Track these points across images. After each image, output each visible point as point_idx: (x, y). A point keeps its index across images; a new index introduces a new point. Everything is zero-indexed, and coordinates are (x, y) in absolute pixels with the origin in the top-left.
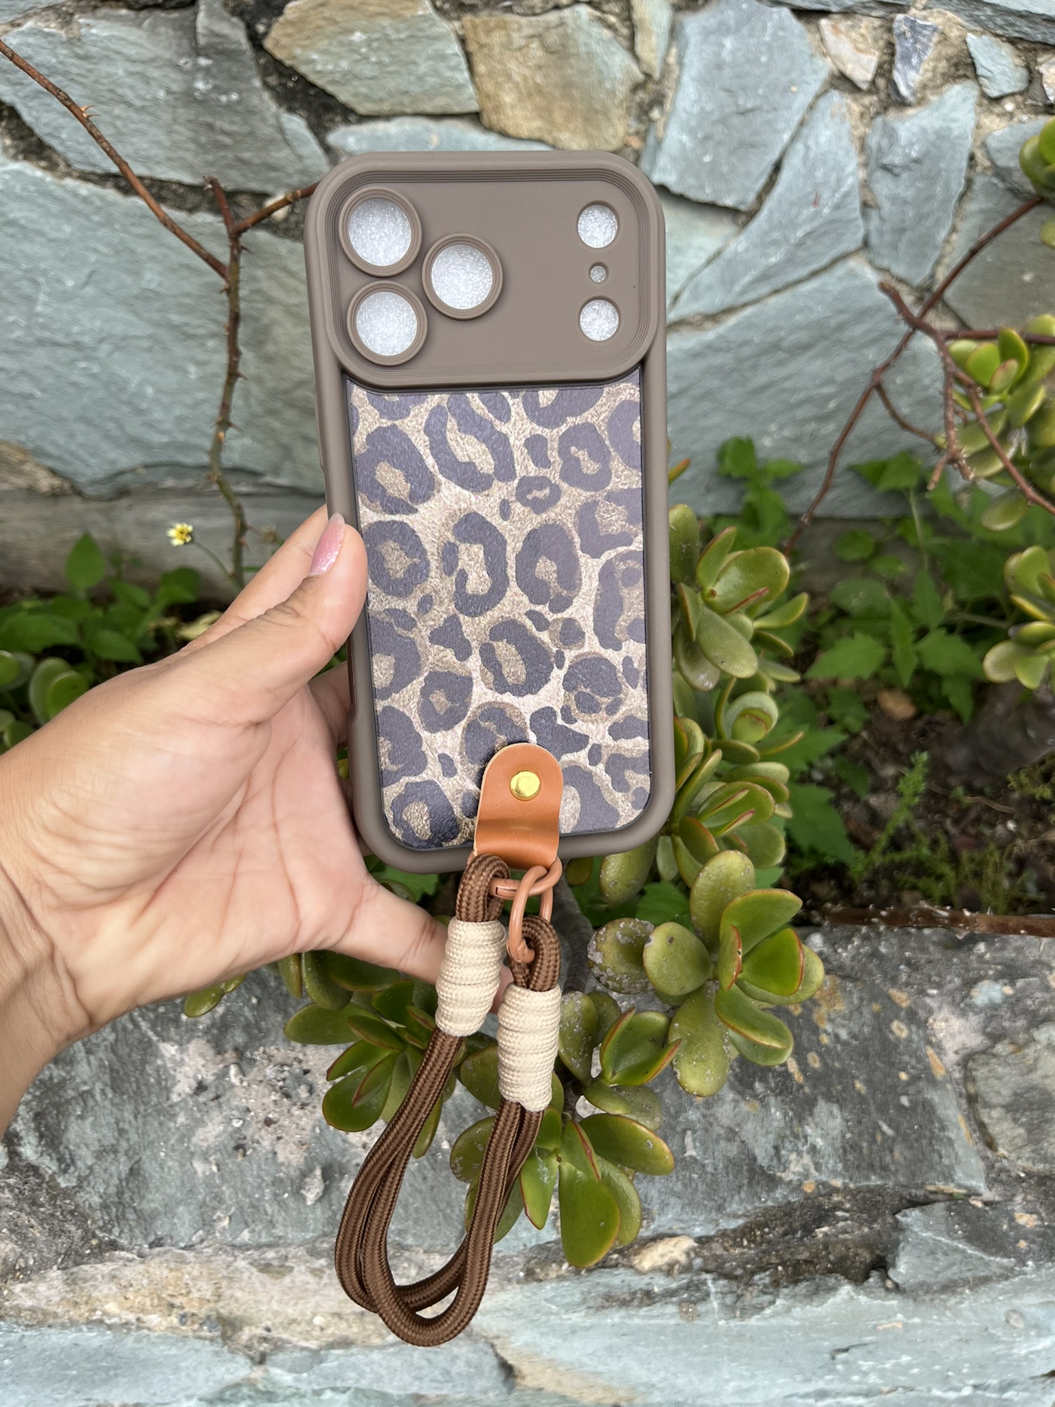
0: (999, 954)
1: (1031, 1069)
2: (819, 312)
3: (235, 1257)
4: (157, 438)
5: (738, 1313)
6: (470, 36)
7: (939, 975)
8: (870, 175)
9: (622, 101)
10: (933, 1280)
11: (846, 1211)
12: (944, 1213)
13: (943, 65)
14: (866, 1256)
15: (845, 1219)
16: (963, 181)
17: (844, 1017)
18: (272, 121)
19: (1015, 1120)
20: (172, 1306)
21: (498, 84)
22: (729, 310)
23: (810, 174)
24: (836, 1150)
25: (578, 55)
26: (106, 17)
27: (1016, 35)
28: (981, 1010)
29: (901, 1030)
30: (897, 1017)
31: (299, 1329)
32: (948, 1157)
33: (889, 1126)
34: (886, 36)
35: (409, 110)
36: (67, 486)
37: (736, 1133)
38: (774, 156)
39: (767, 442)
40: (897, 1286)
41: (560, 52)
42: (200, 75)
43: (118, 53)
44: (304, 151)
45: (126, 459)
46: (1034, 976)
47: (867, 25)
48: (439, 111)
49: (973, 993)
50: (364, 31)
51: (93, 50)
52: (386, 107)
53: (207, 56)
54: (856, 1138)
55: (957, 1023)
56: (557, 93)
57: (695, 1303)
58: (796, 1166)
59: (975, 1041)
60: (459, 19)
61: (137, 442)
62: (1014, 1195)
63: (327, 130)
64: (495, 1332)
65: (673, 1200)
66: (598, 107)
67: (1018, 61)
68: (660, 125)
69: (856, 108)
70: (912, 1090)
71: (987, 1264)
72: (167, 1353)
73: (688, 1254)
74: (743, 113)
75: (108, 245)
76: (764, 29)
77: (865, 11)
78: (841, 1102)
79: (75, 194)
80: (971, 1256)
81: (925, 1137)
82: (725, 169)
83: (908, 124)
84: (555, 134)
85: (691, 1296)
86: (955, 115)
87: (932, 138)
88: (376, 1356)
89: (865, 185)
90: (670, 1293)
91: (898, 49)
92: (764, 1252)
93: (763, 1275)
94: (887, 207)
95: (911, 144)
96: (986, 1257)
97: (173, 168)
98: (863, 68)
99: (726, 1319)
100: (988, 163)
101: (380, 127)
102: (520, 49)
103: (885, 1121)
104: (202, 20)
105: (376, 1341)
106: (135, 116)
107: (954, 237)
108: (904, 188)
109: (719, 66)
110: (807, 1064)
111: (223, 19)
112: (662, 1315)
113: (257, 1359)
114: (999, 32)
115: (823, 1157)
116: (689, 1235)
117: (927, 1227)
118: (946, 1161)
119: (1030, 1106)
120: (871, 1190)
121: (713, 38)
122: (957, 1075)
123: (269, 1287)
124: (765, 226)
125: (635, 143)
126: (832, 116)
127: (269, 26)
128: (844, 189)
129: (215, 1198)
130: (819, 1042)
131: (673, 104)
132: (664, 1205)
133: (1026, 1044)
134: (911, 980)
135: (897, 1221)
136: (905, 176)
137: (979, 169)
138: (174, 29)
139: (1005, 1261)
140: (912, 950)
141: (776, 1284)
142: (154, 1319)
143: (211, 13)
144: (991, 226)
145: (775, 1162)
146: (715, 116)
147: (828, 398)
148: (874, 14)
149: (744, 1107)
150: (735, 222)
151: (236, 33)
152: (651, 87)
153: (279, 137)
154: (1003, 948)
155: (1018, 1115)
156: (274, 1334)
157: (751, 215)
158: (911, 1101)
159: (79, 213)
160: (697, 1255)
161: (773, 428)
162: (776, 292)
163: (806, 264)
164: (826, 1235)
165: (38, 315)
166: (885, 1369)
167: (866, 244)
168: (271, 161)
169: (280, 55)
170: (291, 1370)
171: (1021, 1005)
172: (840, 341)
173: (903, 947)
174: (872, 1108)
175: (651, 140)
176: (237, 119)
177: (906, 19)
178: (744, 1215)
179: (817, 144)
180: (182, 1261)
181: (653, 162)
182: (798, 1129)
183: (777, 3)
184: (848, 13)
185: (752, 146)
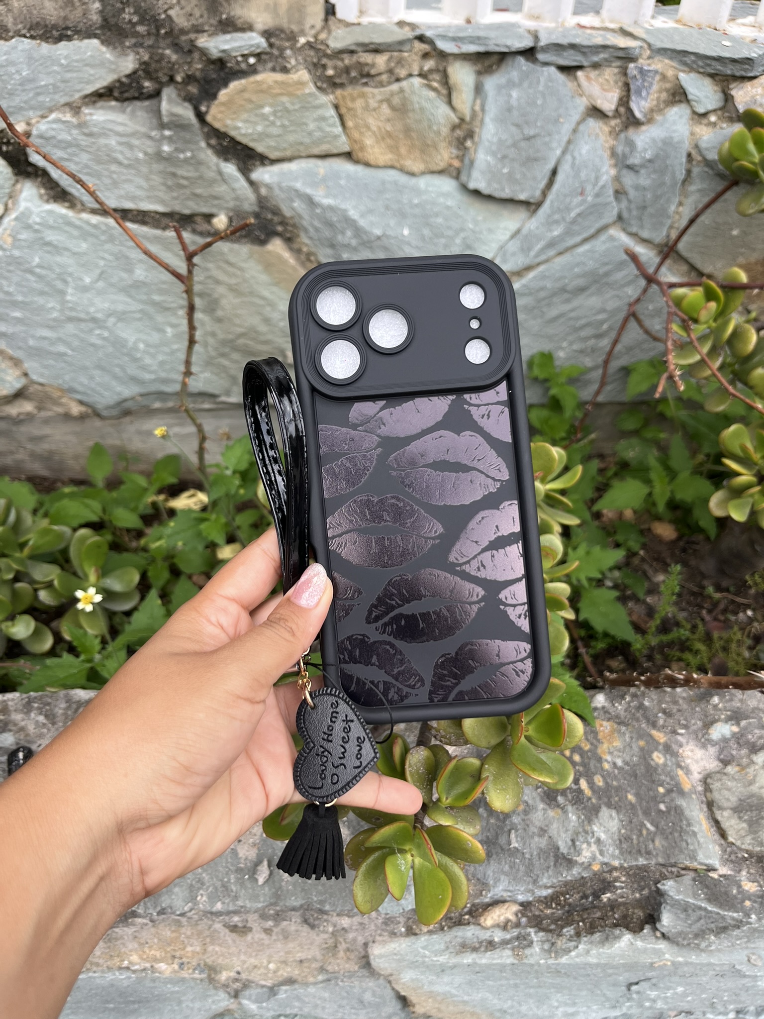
0: (728, 705)
1: (751, 783)
2: (591, 264)
3: (213, 921)
4: (148, 376)
5: (553, 955)
6: (341, 103)
7: (686, 719)
8: (619, 172)
9: (445, 138)
10: (688, 929)
11: (622, 882)
12: (691, 883)
13: (664, 95)
14: (640, 913)
15: (622, 888)
16: (684, 172)
17: (619, 751)
18: (214, 168)
19: (740, 818)
20: (174, 957)
21: (361, 133)
22: (528, 268)
23: (577, 175)
24: (614, 841)
25: (413, 110)
26: (102, 108)
27: (713, 71)
28: (716, 744)
29: (659, 758)
30: (656, 749)
31: (259, 972)
32: (692, 844)
33: (652, 824)
34: (623, 79)
35: (303, 154)
36: (90, 411)
37: (545, 831)
38: (550, 166)
39: (561, 354)
40: (663, 935)
41: (401, 109)
42: (165, 142)
43: (111, 130)
44: (236, 185)
45: (128, 391)
46: (753, 718)
47: (610, 73)
48: (323, 153)
49: (710, 731)
50: (271, 105)
51: (95, 130)
52: (288, 153)
53: (169, 129)
54: (629, 833)
55: (699, 753)
56: (401, 136)
57: (523, 948)
58: (586, 853)
59: (713, 765)
60: (333, 93)
61: (135, 380)
62: (740, 871)
63: (250, 171)
64: (389, 971)
65: (502, 877)
66: (429, 142)
67: (716, 88)
68: (472, 151)
69: (606, 129)
70: (667, 799)
71: (723, 918)
72: (173, 989)
73: (516, 915)
74: (528, 139)
75: (112, 254)
76: (538, 82)
77: (607, 64)
78: (618, 809)
79: (88, 223)
80: (711, 912)
81: (676, 830)
82: (518, 176)
83: (642, 137)
84: (402, 162)
85: (520, 944)
86: (675, 128)
87: (660, 144)
88: (311, 990)
89: (617, 179)
90: (505, 943)
91: (632, 87)
92: (568, 912)
93: (569, 929)
94: (632, 193)
95: (645, 150)
96: (721, 912)
97: (151, 203)
98: (609, 101)
99: (546, 959)
100: (699, 158)
101: (285, 167)
102: (374, 110)
103: (648, 821)
104: (165, 105)
105: (311, 980)
106: (125, 171)
107: (681, 209)
108: (644, 180)
109: (509, 109)
110: (594, 783)
111: (178, 104)
112: (502, 957)
113: (233, 993)
114: (701, 70)
115: (605, 846)
116: (515, 902)
117: (679, 892)
118: (691, 847)
119: (750, 808)
120: (639, 868)
121: (504, 91)
122: (700, 788)
123: (238, 942)
124: (548, 211)
125: (456, 163)
126: (589, 136)
127: (208, 107)
128: (601, 183)
129: (198, 882)
130: (602, 769)
131: (480, 137)
132: (497, 881)
133: (748, 766)
134: (667, 724)
135: (658, 889)
136: (643, 171)
137: (694, 163)
138: (147, 112)
139: (735, 915)
140: (667, 703)
141: (578, 934)
142: (162, 966)
143: (170, 101)
144: (706, 200)
145: (572, 850)
146: (509, 142)
147: (602, 322)
148: (614, 64)
149: (551, 813)
150: (529, 210)
151: (187, 112)
152: (465, 126)
153: (219, 178)
154: (731, 700)
155: (742, 815)
156: (244, 976)
157: (539, 205)
158: (666, 807)
159: (92, 235)
160: (523, 915)
161: (565, 344)
162: (560, 253)
163: (579, 234)
164: (609, 899)
165: (68, 302)
166: (667, 997)
167: (620, 218)
168: (214, 194)
169: (217, 125)
170: (256, 1001)
171: (744, 739)
172: (607, 284)
173: (660, 702)
174: (640, 812)
175: (467, 161)
176: (191, 168)
177: (636, 67)
178: (552, 887)
179: (580, 154)
180: (179, 924)
181: (469, 176)
182: (588, 828)
183: (546, 64)
184: (596, 66)
185: (536, 160)
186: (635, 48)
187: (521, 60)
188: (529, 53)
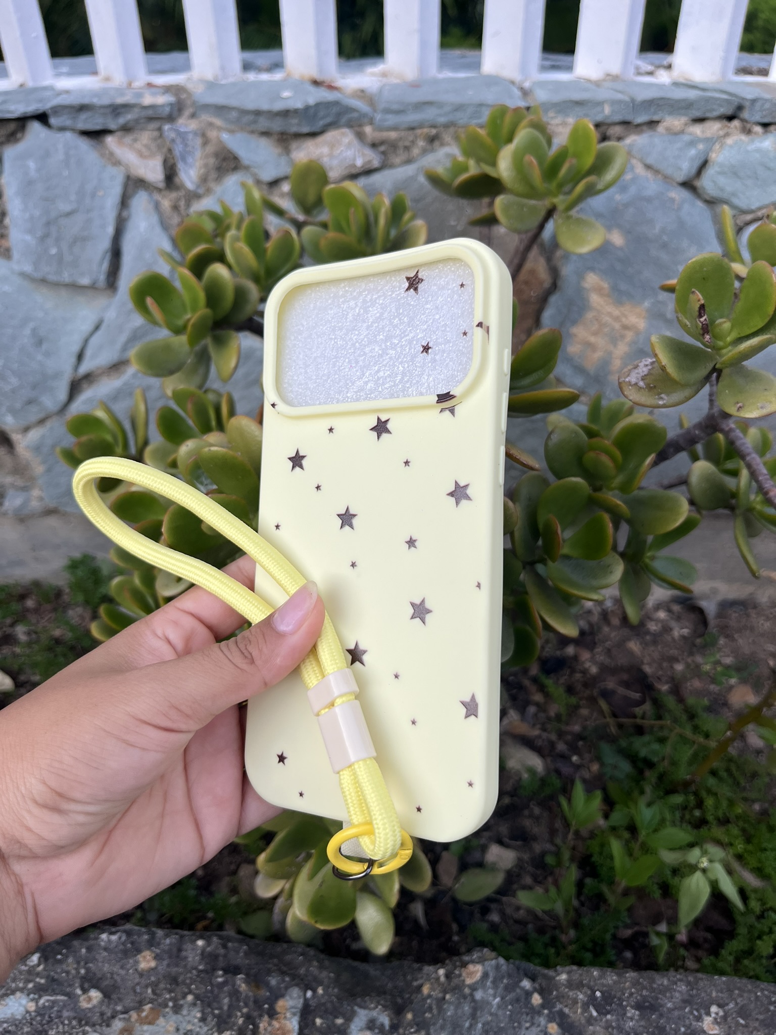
13: (212, 161)
27: (263, 130)
34: (166, 144)
47: (145, 137)
68: (8, 229)
69: (166, 204)
74: (68, 214)
76: (56, 151)
77: (139, 126)
82: (69, 258)
91: (175, 153)
114: (250, 129)
121: (21, 162)
125: (4, 243)
126: (143, 211)
146: (44, 220)
148: (148, 127)
177: (174, 129)
179: (139, 233)
183: (62, 129)
184: (126, 129)
185: (84, 239)
186: (163, 106)
187: (35, 127)
188: (42, 118)
